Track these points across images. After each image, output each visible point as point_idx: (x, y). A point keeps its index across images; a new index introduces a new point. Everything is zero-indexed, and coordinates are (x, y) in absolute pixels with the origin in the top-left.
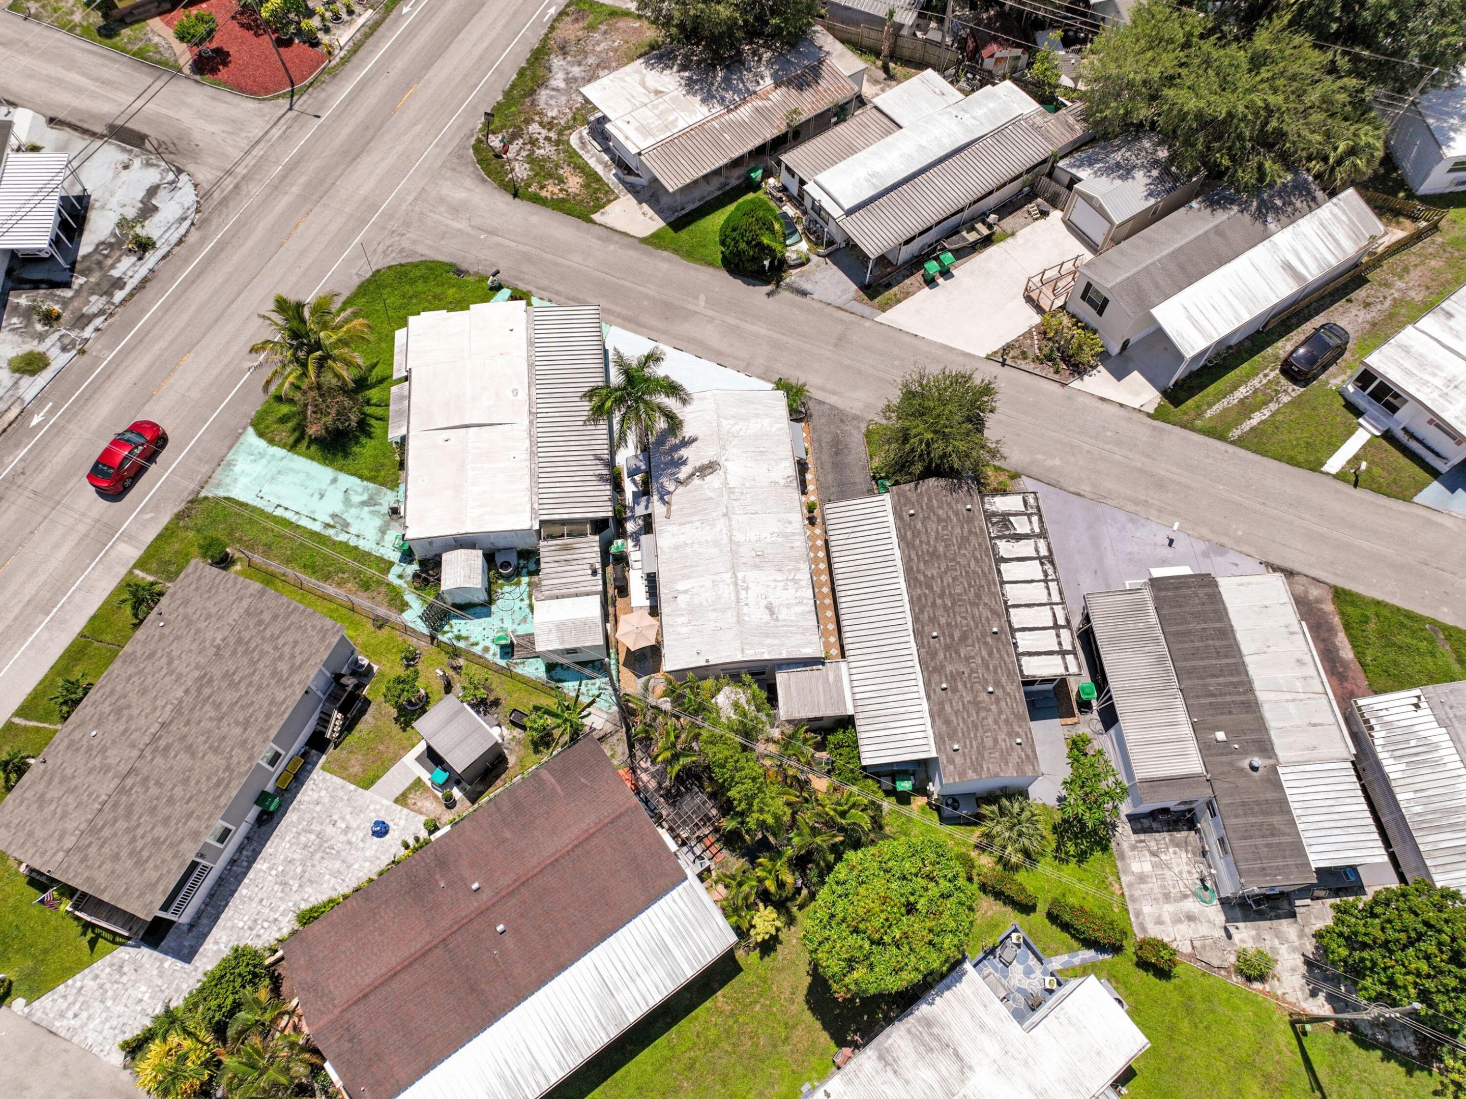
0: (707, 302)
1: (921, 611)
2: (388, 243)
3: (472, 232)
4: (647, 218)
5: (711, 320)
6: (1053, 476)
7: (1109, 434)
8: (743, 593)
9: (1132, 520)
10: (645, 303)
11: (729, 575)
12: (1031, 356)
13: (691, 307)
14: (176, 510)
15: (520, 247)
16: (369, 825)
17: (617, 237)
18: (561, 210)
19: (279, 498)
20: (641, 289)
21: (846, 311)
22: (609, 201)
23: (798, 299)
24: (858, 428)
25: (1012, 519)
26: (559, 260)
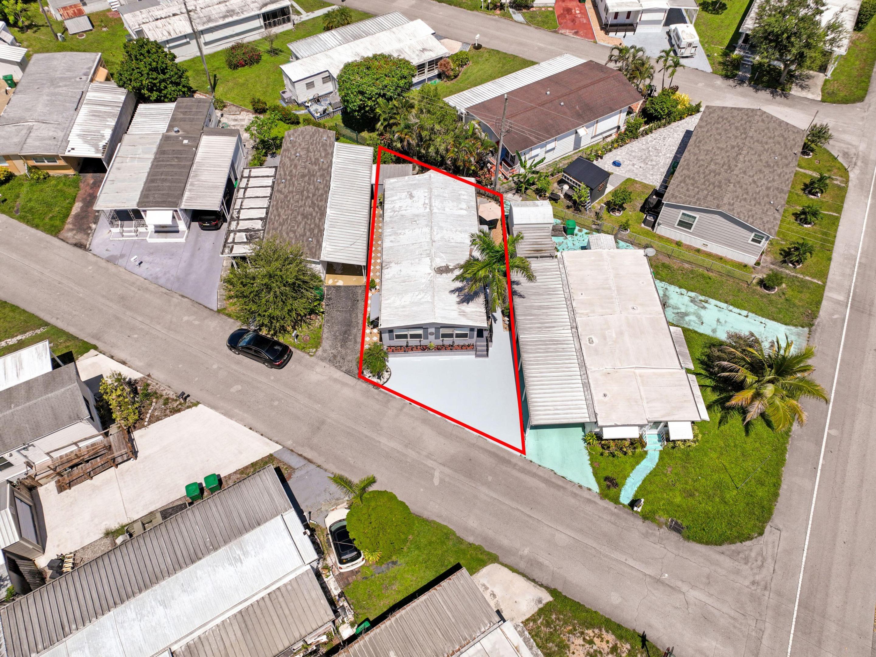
0: (433, 476)
1: (322, 195)
2: (764, 571)
3: (679, 584)
4: (491, 588)
5: (429, 456)
6: (195, 309)
7: (136, 336)
8: (427, 201)
9: (157, 278)
10: (490, 478)
11: (434, 211)
12: (161, 401)
13: (447, 471)
14: (818, 320)
15: (623, 558)
16: (622, 166)
17: (522, 566)
18: (588, 611)
19: (749, 322)
20: (494, 495)
21: (305, 458)
22: (533, 619)
23: (346, 475)
24: (324, 351)
25: (245, 240)
26: (578, 537)
